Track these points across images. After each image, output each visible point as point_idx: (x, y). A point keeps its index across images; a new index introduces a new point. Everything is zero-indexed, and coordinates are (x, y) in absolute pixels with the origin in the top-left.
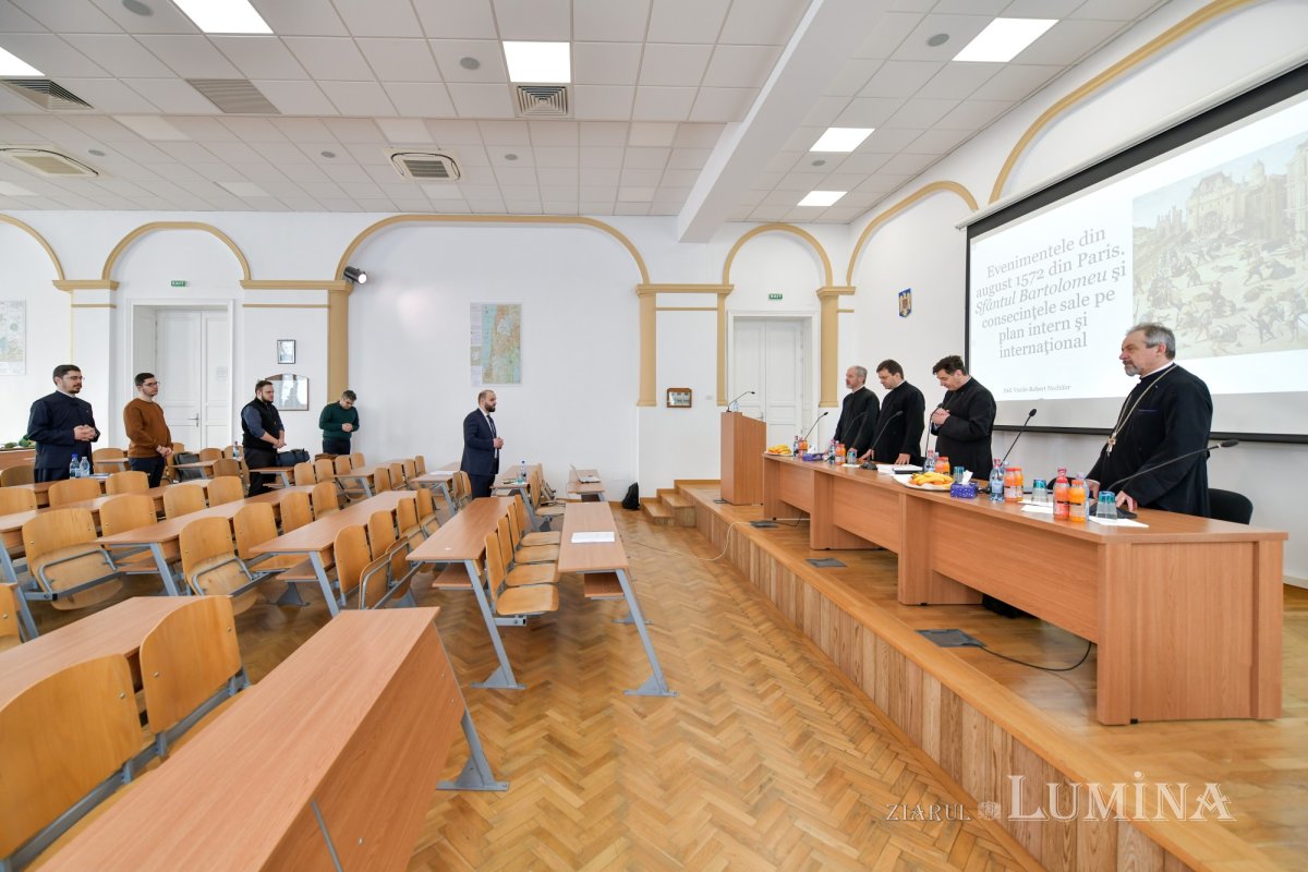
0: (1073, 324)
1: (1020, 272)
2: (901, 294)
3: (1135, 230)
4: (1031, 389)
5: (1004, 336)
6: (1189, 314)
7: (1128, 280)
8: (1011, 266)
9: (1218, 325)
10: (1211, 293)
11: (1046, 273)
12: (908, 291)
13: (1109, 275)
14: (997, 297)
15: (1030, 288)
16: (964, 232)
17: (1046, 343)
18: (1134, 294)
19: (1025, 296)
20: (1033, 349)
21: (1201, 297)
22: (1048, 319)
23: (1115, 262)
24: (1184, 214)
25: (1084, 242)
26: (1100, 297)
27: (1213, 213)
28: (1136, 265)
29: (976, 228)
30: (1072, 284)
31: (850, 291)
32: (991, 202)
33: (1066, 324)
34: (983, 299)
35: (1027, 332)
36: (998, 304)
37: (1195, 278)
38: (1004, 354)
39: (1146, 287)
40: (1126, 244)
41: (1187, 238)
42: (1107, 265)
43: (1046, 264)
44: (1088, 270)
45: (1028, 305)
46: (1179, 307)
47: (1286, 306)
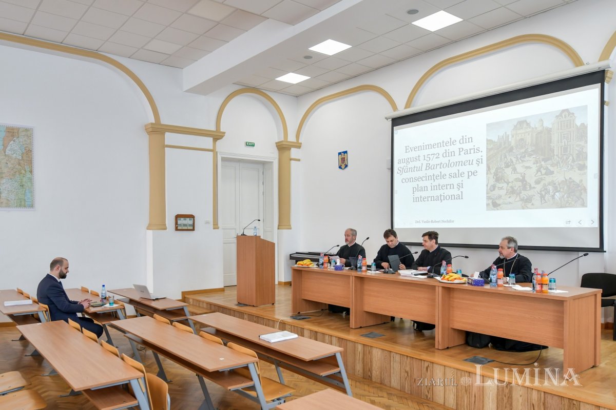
0: (455, 186)
1: (426, 153)
2: (340, 154)
3: (488, 140)
4: (432, 222)
5: (415, 189)
6: (511, 187)
7: (483, 167)
8: (420, 148)
9: (524, 194)
10: (521, 178)
11: (441, 156)
12: (346, 152)
13: (475, 162)
14: (411, 165)
15: (431, 163)
16: (390, 123)
17: (441, 196)
18: (487, 174)
19: (429, 167)
20: (433, 198)
21: (517, 180)
22: (442, 182)
23: (478, 156)
24: (510, 137)
25: (461, 142)
26: (470, 174)
27: (522, 139)
28: (488, 160)
29: (397, 121)
30: (456, 164)
31: (298, 146)
32: (405, 108)
33: (452, 186)
34: (402, 165)
35: (429, 188)
36: (412, 169)
37: (515, 170)
38: (416, 200)
39: (493, 171)
40: (483, 148)
41: (511, 150)
42: (473, 157)
43: (441, 150)
44: (463, 158)
45: (430, 172)
46: (508, 183)
47: (551, 188)
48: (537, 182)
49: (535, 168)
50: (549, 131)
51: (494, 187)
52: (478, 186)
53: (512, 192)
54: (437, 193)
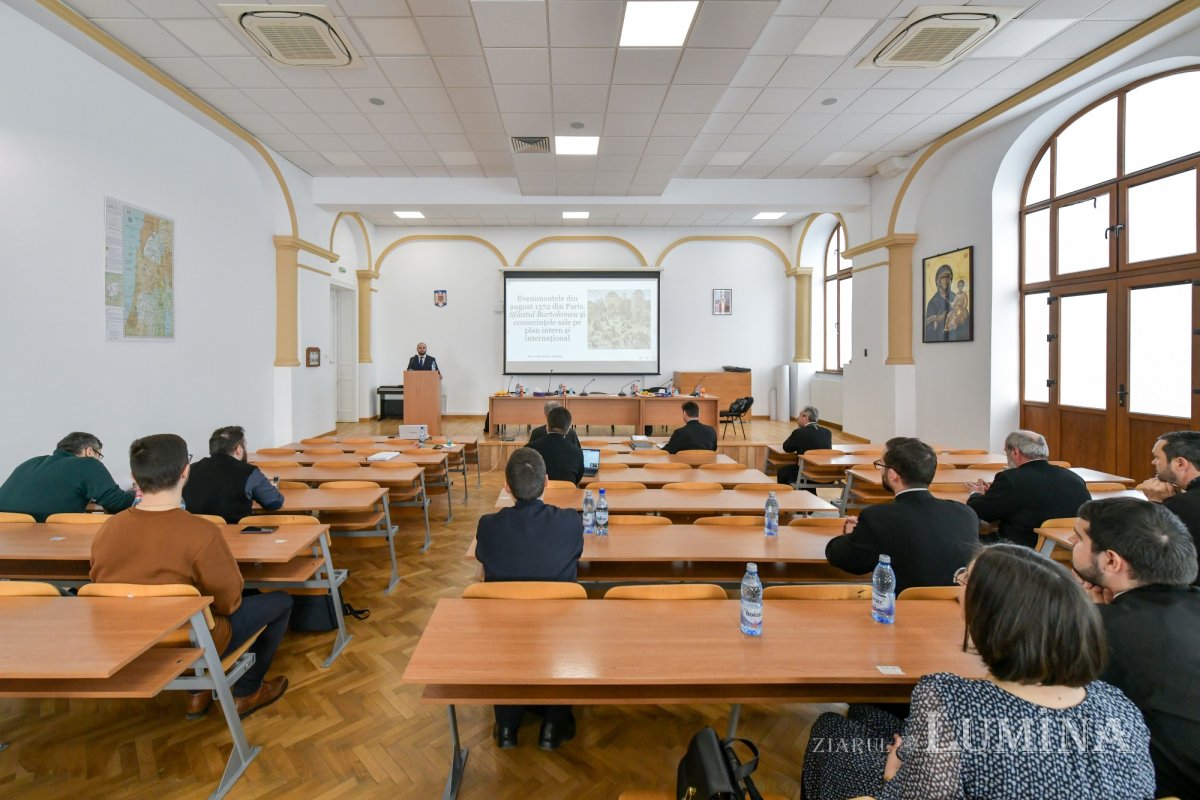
0: (563, 331)
1: (539, 303)
2: (437, 292)
3: (588, 301)
4: (543, 357)
5: (528, 331)
6: (605, 334)
7: (586, 318)
8: (532, 299)
9: (614, 339)
10: (612, 329)
11: (551, 307)
12: (443, 291)
13: (579, 315)
14: (525, 311)
15: (543, 312)
16: (502, 275)
17: (551, 337)
18: (588, 324)
19: (540, 314)
20: (544, 339)
21: (609, 330)
22: (552, 327)
23: (581, 311)
24: (604, 301)
25: (568, 299)
26: (575, 323)
27: (612, 304)
28: (590, 314)
29: (509, 275)
30: (564, 315)
31: (377, 276)
32: (516, 266)
33: (561, 331)
34: (514, 310)
35: (541, 331)
36: (526, 315)
37: (608, 324)
38: (529, 339)
39: (592, 322)
40: (586, 306)
41: (605, 310)
42: (577, 311)
43: (552, 303)
44: (570, 311)
45: (542, 319)
46: (603, 331)
47: (630, 336)
48: (622, 332)
49: (620, 323)
50: (629, 301)
51: (593, 334)
52: (581, 331)
53: (606, 337)
54: (546, 335)
